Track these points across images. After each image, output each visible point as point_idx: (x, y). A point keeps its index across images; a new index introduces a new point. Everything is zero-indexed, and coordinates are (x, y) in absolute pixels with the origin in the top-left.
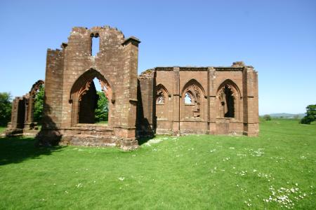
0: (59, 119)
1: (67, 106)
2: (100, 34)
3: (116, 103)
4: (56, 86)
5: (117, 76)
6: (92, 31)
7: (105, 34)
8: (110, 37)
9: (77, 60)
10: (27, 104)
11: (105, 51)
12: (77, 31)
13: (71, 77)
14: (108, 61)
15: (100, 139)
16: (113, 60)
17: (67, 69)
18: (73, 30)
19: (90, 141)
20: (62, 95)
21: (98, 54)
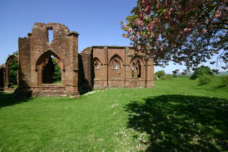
0: (30, 81)
1: (34, 73)
2: (53, 28)
3: (66, 71)
4: (26, 61)
5: (66, 55)
6: (48, 26)
8: (60, 30)
9: (39, 45)
10: (5, 71)
11: (57, 39)
12: (37, 25)
13: (36, 55)
14: (59, 45)
16: (63, 45)
17: (32, 50)
18: (35, 24)
19: (51, 94)
20: (30, 66)
21: (53, 41)
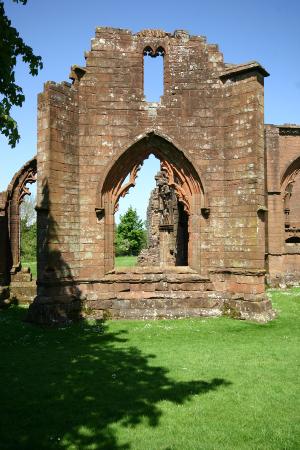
0: (77, 256)
1: (91, 224)
2: (168, 48)
3: (212, 215)
4: (66, 177)
5: (213, 152)
6: (147, 41)
7: (180, 50)
8: (191, 57)
9: (111, 112)
11: (182, 92)
12: (108, 38)
13: (98, 152)
14: (189, 116)
15: (181, 301)
16: (201, 114)
17: (87, 133)
18: (99, 34)
19: (159, 307)
20: (78, 197)
21: (165, 99)
